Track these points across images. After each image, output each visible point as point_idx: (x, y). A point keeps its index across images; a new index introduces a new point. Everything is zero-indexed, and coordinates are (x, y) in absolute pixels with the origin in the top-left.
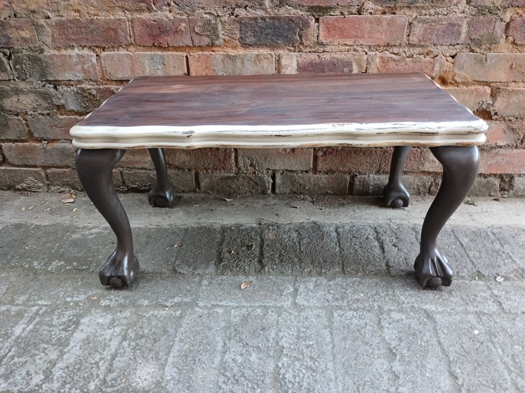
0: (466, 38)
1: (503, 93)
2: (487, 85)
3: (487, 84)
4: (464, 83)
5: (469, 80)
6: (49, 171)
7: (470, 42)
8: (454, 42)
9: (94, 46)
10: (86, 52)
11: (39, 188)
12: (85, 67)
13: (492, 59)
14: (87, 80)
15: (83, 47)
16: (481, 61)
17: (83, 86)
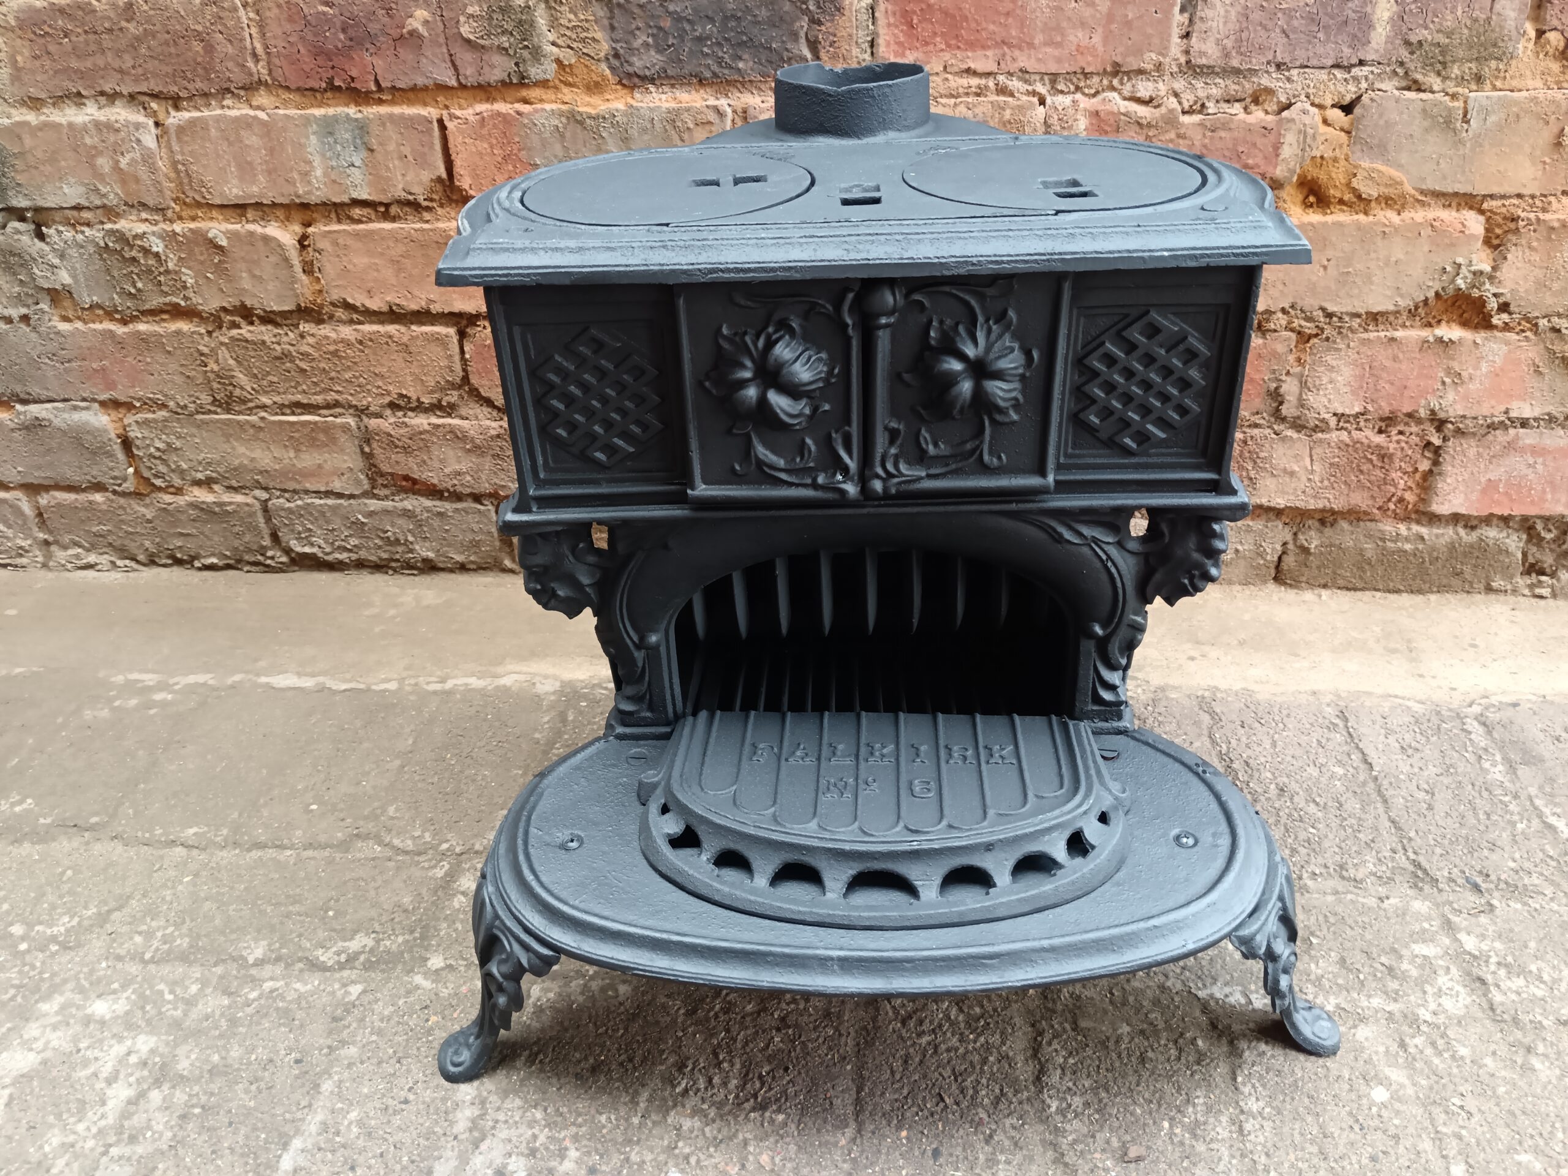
0: (1389, 40)
1: (1528, 235)
2: (1471, 208)
3: (1469, 201)
4: (1387, 201)
5: (1408, 188)
6: (44, 500)
7: (1404, 54)
8: (1348, 54)
9: (144, 94)
10: (121, 114)
11: (22, 552)
12: (124, 162)
13: (1486, 112)
14: (133, 206)
15: (112, 97)
16: (1448, 122)
17: (122, 225)
